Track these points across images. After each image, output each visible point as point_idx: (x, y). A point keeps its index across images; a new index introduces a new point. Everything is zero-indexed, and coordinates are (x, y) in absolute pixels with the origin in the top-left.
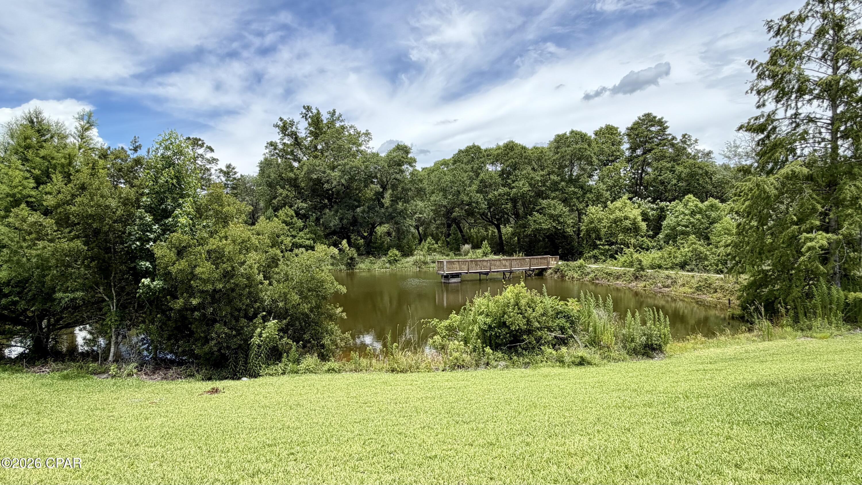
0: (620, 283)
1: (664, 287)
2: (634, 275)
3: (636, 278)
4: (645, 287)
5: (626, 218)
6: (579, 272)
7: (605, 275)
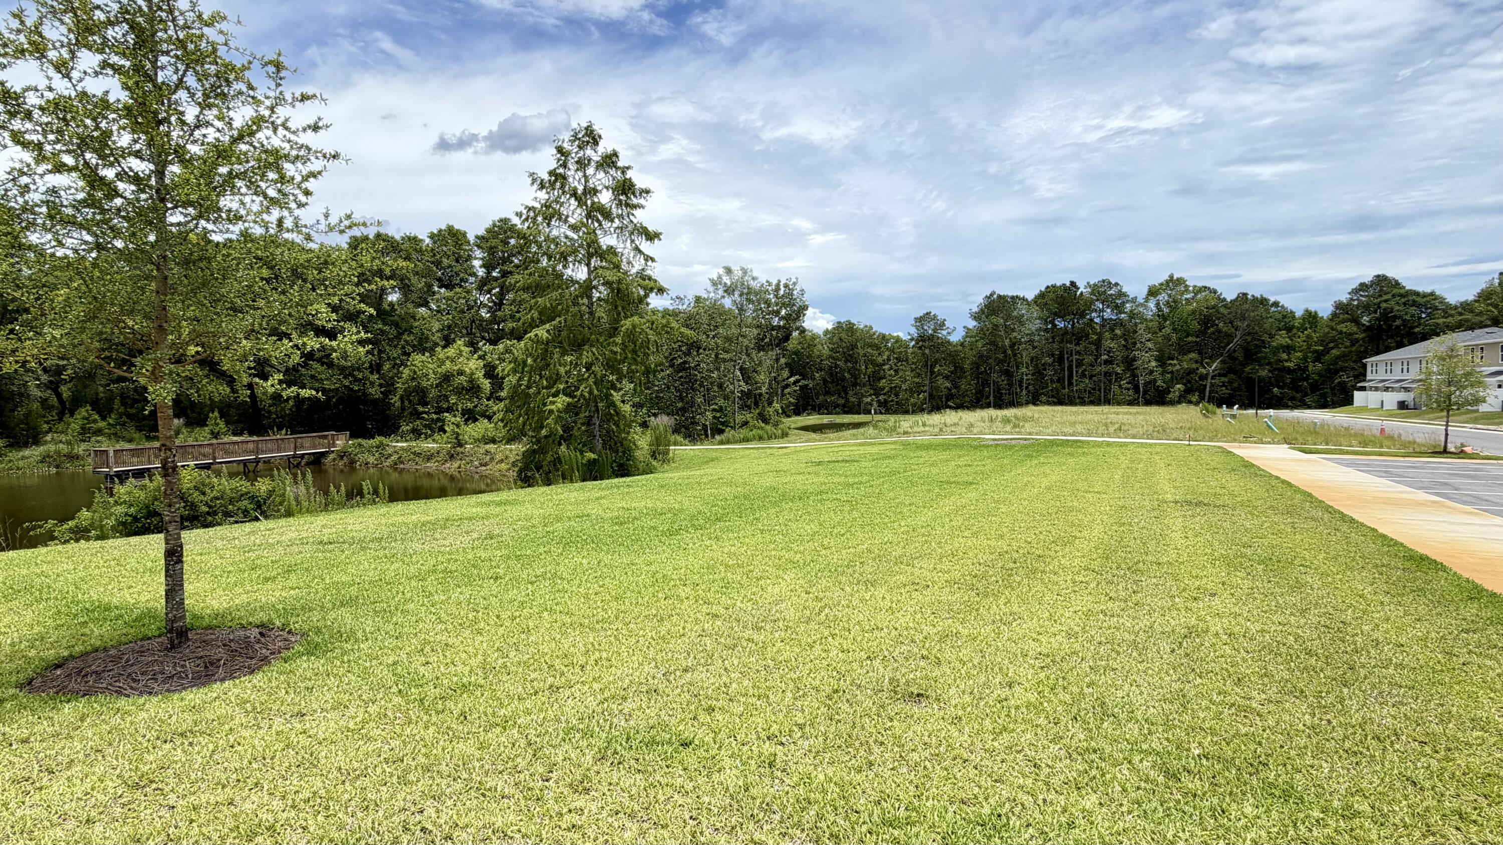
0: (432, 465)
1: (481, 465)
2: (449, 453)
3: (452, 457)
4: (459, 467)
5: (461, 373)
6: (377, 454)
7: (412, 456)
